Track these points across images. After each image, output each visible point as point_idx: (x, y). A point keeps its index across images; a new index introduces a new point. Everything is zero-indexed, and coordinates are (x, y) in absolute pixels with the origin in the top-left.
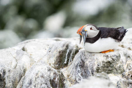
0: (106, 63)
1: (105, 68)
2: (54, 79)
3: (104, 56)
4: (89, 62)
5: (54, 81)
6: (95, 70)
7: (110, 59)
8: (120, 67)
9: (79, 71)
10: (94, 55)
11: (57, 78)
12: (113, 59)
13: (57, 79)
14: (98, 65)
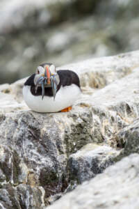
0: (76, 127)
1: (76, 136)
2: (7, 160)
3: (68, 116)
4: (48, 128)
5: (6, 165)
6: (63, 140)
7: (80, 121)
8: (95, 132)
9: (31, 146)
10: (51, 116)
11: (10, 159)
12: (84, 120)
13: (10, 161)
14: (66, 132)
